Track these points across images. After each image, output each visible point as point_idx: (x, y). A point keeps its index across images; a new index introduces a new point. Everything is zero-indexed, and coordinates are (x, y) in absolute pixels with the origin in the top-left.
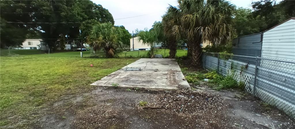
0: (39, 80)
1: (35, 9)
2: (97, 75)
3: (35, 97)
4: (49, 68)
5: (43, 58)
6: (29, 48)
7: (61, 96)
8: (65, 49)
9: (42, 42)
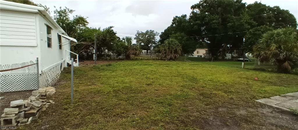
0: (205, 84)
1: (206, 24)
2: (264, 92)
3: (204, 97)
4: (212, 75)
5: (207, 66)
6: (197, 56)
7: (225, 103)
8: (225, 58)
9: (207, 52)
